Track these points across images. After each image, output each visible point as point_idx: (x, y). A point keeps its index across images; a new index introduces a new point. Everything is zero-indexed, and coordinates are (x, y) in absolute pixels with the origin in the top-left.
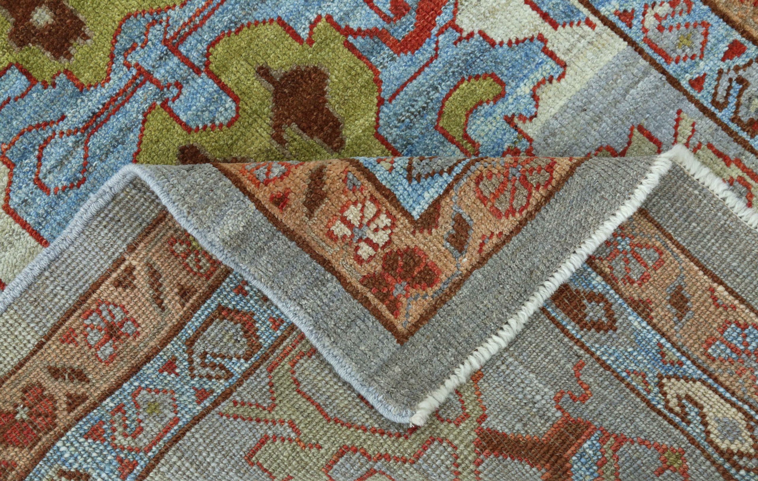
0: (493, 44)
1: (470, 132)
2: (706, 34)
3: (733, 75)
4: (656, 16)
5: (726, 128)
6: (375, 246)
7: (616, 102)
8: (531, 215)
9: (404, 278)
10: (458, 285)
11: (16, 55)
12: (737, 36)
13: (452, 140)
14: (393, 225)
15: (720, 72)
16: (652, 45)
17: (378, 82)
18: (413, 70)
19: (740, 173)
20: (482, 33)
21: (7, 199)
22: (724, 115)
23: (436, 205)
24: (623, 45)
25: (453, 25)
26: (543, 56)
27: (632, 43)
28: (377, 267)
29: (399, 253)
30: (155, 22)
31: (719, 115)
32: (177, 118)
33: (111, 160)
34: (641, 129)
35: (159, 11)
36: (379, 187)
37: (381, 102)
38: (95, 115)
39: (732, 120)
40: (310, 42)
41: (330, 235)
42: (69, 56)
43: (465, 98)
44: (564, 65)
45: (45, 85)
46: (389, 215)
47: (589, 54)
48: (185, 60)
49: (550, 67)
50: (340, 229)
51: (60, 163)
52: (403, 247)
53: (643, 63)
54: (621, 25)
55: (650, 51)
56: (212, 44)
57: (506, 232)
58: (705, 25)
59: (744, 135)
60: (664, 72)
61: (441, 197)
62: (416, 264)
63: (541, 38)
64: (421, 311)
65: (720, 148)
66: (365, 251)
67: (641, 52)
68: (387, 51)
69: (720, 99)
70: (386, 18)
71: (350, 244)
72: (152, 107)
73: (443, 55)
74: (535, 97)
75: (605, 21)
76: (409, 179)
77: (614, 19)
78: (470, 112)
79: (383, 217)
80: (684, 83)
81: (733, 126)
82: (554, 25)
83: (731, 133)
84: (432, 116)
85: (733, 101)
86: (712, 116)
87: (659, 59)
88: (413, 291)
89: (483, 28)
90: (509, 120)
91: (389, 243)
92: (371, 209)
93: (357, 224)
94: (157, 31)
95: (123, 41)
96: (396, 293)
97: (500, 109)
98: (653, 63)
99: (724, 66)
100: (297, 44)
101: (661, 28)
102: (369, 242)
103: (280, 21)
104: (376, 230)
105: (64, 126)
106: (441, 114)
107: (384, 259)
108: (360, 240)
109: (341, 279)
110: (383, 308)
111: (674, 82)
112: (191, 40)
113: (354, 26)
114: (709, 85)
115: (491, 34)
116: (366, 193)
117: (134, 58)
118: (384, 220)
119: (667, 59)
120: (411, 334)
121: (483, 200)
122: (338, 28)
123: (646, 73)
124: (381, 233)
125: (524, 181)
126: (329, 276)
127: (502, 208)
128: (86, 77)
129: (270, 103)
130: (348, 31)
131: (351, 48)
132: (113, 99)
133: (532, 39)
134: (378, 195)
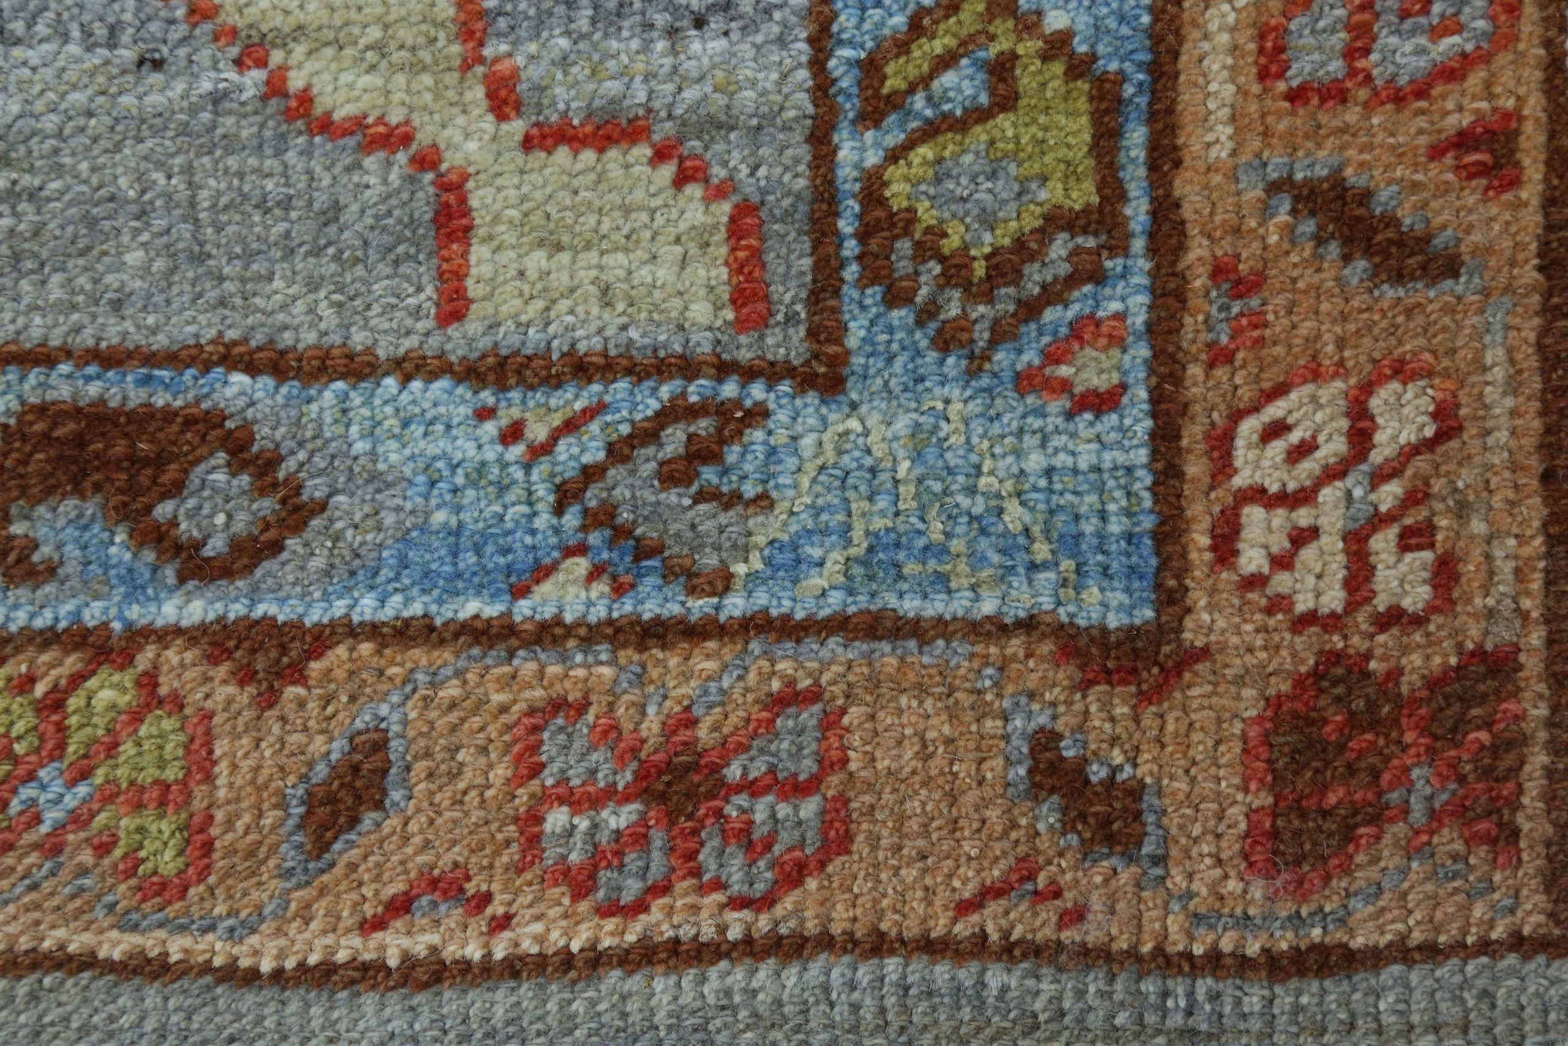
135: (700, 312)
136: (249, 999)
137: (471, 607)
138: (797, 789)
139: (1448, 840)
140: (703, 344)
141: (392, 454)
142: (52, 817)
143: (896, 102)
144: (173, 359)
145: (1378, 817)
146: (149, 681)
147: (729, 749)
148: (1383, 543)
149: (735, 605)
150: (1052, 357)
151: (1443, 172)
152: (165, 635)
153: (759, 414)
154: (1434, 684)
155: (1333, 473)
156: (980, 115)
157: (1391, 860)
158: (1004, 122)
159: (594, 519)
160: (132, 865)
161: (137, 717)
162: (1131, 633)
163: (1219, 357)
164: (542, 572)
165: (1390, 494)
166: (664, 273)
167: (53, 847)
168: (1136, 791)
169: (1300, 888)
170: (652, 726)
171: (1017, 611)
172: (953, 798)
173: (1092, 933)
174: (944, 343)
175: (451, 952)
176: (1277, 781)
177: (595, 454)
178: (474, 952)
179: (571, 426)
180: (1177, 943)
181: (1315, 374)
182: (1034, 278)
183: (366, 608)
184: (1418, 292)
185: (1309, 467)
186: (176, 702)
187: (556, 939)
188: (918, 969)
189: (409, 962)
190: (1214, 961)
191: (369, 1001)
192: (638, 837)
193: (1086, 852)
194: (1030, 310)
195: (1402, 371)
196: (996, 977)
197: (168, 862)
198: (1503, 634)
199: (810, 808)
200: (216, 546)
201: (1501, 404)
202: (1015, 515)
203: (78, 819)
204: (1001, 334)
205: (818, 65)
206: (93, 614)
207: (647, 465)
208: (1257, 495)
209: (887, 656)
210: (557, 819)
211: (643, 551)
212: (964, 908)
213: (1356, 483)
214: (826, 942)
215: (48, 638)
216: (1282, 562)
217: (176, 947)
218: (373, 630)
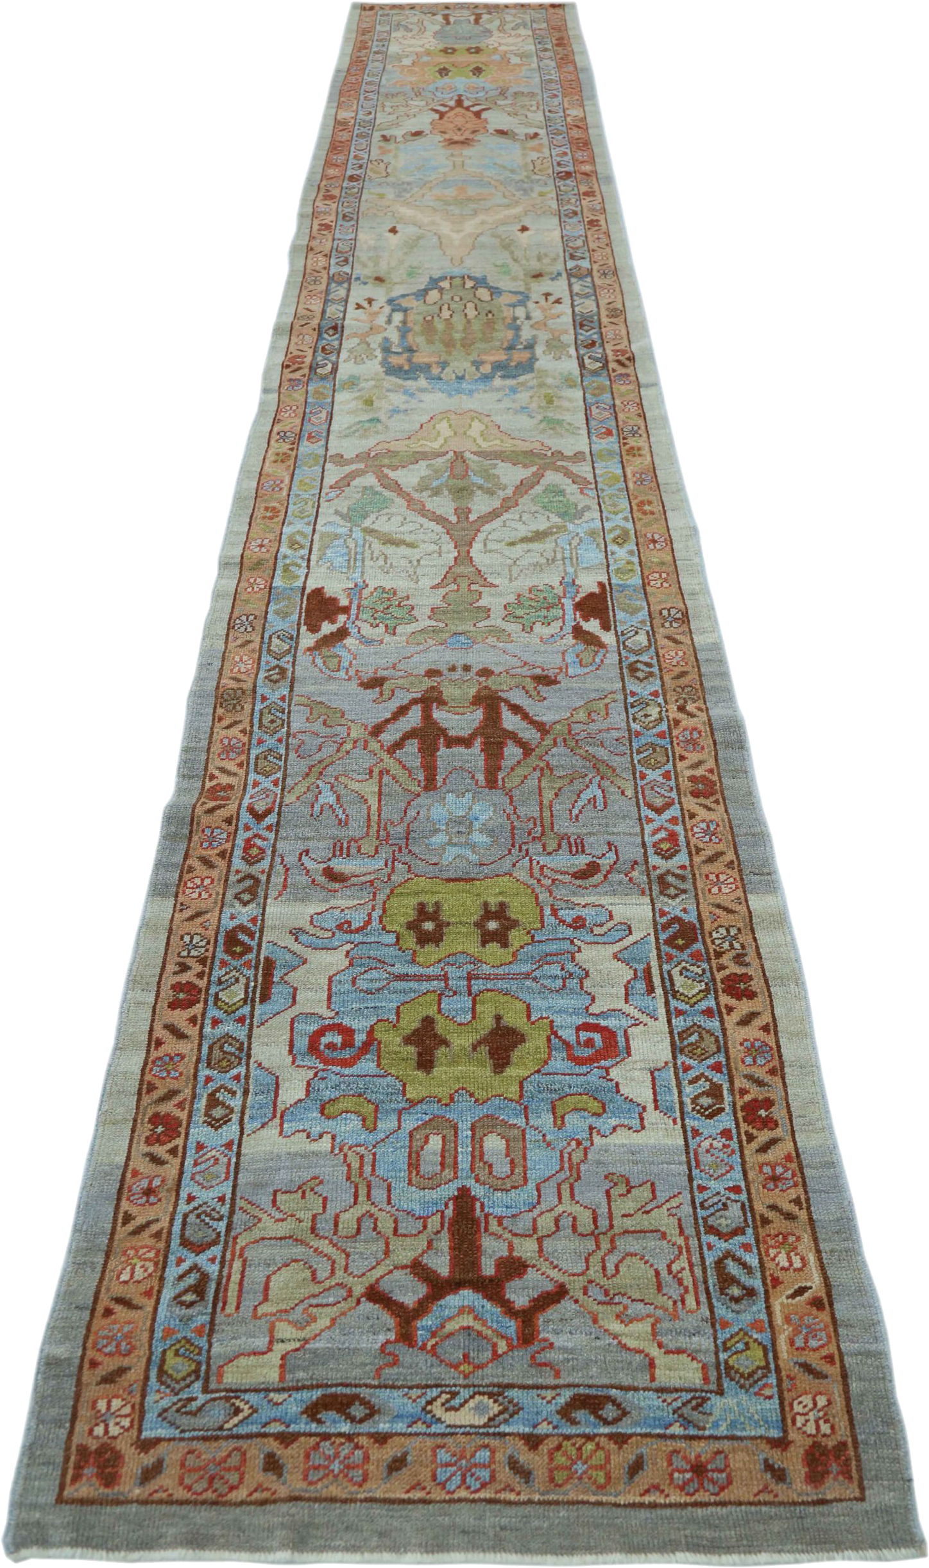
0: (618, 1091)
1: (566, 1117)
2: (728, 1172)
3: (724, 1200)
4: (711, 1145)
5: (696, 1219)
6: (106, 1432)
7: (653, 1163)
8: (195, 1503)
9: (99, 1467)
10: (118, 1503)
11: (402, 930)
12: (743, 1184)
13: (554, 1113)
14: (127, 1430)
15: (718, 1193)
16: (696, 1154)
17: (546, 1063)
18: (568, 1071)
19: (683, 1244)
20: (617, 1084)
21: (335, 975)
22: (701, 1213)
23: (158, 1441)
24: (681, 1142)
25: (607, 1070)
26: (637, 1116)
27: (687, 1145)
28: (93, 1445)
29: (112, 1450)
30: (474, 963)
31: (699, 1210)
32: (439, 1004)
33: (393, 996)
34: (653, 1184)
35: (480, 961)
36: (142, 1404)
37: (538, 1071)
38: (407, 975)
39: (703, 1218)
40: (533, 1023)
41: (95, 1403)
42: (423, 947)
43: (580, 1101)
44: (643, 1127)
45: (400, 949)
46: (132, 1422)
47: (661, 1133)
48: (469, 987)
49: (636, 1123)
50: (102, 1405)
51: (372, 980)
52: (118, 1448)
53: (684, 1158)
54: (689, 1134)
55: (692, 1155)
56: (488, 990)
57: (175, 1497)
58: (732, 1168)
59: (702, 1229)
60: (690, 1170)
61: (164, 1439)
62: (113, 1466)
63: (644, 1108)
64: (85, 1495)
65: (684, 1226)
66: (99, 1430)
67: (688, 1153)
68: (564, 1054)
69: (706, 1205)
70: (578, 1042)
71: (97, 1418)
72: (434, 991)
73: (589, 1078)
74: (614, 1129)
75: (684, 1126)
76: (160, 1415)
77: (689, 1129)
78: (576, 1109)
79: (128, 1419)
80: (695, 1184)
81: (701, 1221)
82: (656, 1108)
83: (696, 1223)
84: (555, 1096)
85: (712, 1210)
86: (694, 1208)
87: (693, 1163)
88: (94, 1479)
89: (621, 1081)
90: (591, 1128)
91: (114, 1438)
92: (127, 1410)
93: (112, 1410)
94: (470, 967)
95: (451, 960)
96: (86, 1471)
97: (592, 1120)
98: (689, 1163)
99: (723, 1192)
100: (525, 1020)
101: (708, 1151)
102: (107, 1426)
103: (528, 1006)
104: (117, 1424)
105: (389, 969)
106: (560, 1099)
107: (102, 1445)
108: (104, 1421)
109: (71, 1433)
110: (70, 1472)
111: (691, 1179)
112: (481, 981)
113: (560, 1033)
114: (706, 1195)
115: (621, 1087)
116: (133, 1400)
117: (448, 969)
118: (126, 1422)
119: (698, 1166)
120: (67, 1502)
121: (183, 1465)
122: (552, 1027)
123: (680, 1163)
124: (117, 1428)
125: (212, 1479)
126: (68, 1425)
127: (187, 1481)
128: (420, 959)
129: (487, 1031)
130: (555, 1033)
131: (549, 1040)
132: (421, 976)
133: (639, 1105)
134: (137, 1407)
135: (697, 1381)
136: (619, 1510)
137: (658, 1431)
138: (721, 1471)
139: (841, 1478)
140: (698, 1387)
141: (642, 1404)
142: (580, 1472)
143: (729, 1348)
144: (603, 1386)
145: (828, 1473)
146: (598, 1445)
147: (708, 1462)
148: (821, 1422)
149: (707, 1433)
150: (761, 1389)
151: (823, 1362)
152: (601, 1435)
153: (709, 1399)
154: (834, 1447)
155: (811, 1410)
156: (743, 1351)
157: (831, 1481)
158: (748, 1352)
159: (680, 1416)
160: (595, 1482)
161: (595, 1451)
162: (779, 1439)
163: (789, 1390)
164: (671, 1425)
165: (821, 1414)
166: (691, 1375)
167: (580, 1478)
168: (784, 1470)
169: (816, 1487)
170: (693, 1456)
171: (758, 1434)
172: (751, 1472)
173: (780, 1499)
174: (742, 1387)
175: (658, 1501)
176: (809, 1465)
177: (680, 1404)
178: (662, 1501)
179: (675, 1400)
180: (796, 1499)
181: (806, 1393)
182: (756, 1377)
183: (639, 1430)
184: (821, 1381)
185: (807, 1409)
186: (603, 1448)
187: (678, 1499)
188: (749, 1507)
189: (650, 1503)
190: (803, 1503)
191: (643, 1510)
192: (691, 1480)
193: (777, 1483)
194: (756, 1382)
195: (820, 1393)
196: (764, 1509)
197: (602, 1481)
198: (845, 1438)
199: (724, 1475)
200: (610, 1419)
201: (838, 1399)
202: (756, 1417)
203: (585, 1472)
204: (751, 1386)
205: (715, 1342)
206: (587, 1431)
207: (689, 1406)
208: (799, 1414)
209: (735, 1443)
210: (676, 1475)
211: (689, 1422)
212: (755, 1495)
213: (815, 1412)
214: (730, 1503)
215: (578, 1436)
216: (804, 1425)
217: (604, 1499)
218: (641, 1435)
